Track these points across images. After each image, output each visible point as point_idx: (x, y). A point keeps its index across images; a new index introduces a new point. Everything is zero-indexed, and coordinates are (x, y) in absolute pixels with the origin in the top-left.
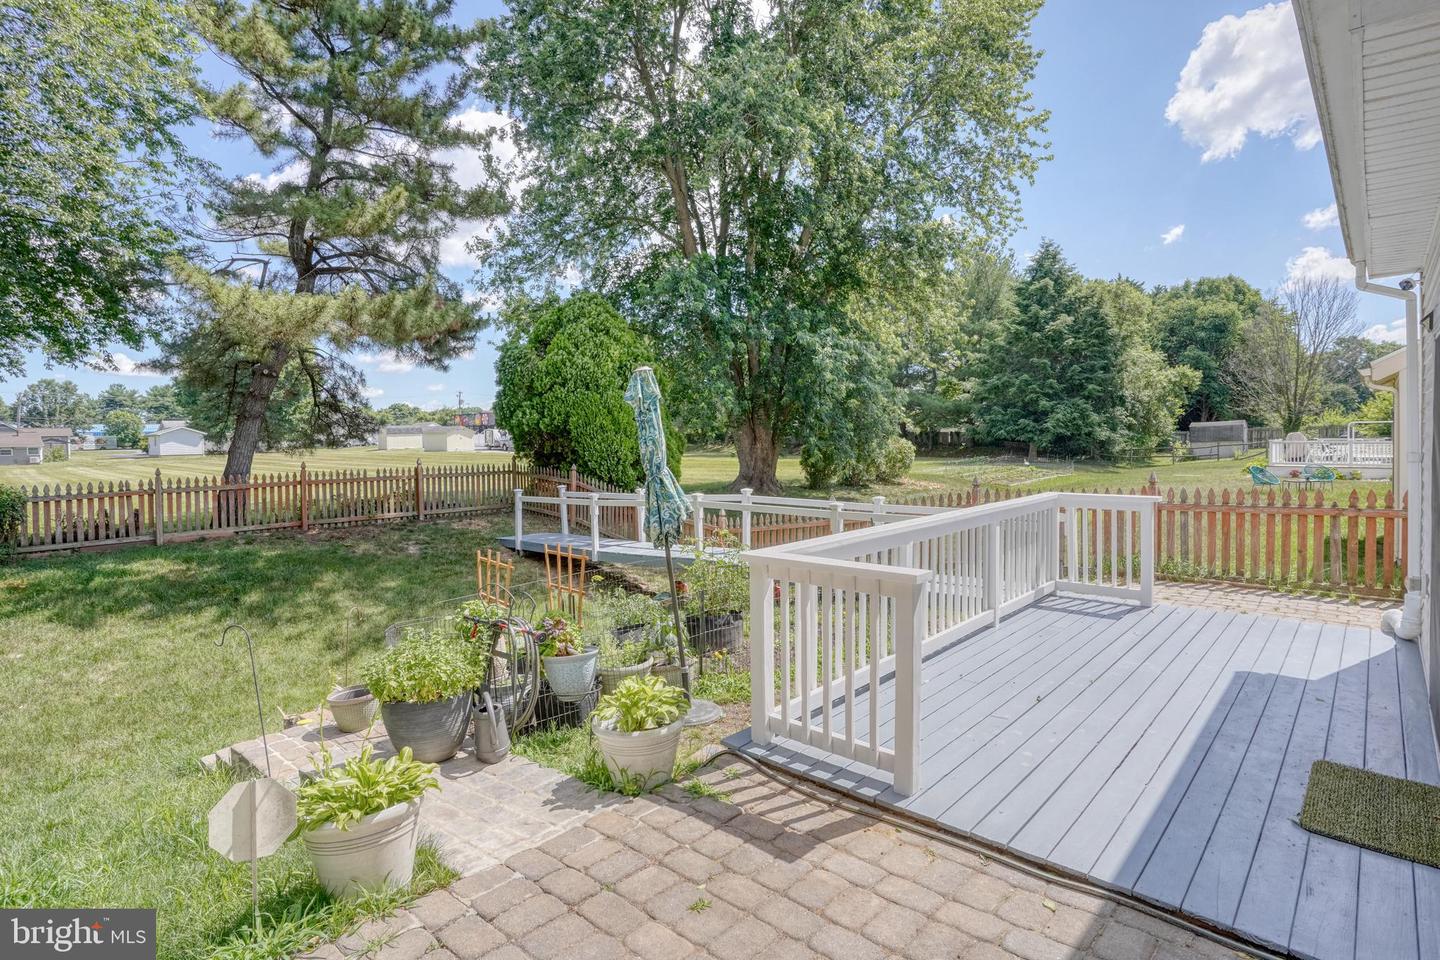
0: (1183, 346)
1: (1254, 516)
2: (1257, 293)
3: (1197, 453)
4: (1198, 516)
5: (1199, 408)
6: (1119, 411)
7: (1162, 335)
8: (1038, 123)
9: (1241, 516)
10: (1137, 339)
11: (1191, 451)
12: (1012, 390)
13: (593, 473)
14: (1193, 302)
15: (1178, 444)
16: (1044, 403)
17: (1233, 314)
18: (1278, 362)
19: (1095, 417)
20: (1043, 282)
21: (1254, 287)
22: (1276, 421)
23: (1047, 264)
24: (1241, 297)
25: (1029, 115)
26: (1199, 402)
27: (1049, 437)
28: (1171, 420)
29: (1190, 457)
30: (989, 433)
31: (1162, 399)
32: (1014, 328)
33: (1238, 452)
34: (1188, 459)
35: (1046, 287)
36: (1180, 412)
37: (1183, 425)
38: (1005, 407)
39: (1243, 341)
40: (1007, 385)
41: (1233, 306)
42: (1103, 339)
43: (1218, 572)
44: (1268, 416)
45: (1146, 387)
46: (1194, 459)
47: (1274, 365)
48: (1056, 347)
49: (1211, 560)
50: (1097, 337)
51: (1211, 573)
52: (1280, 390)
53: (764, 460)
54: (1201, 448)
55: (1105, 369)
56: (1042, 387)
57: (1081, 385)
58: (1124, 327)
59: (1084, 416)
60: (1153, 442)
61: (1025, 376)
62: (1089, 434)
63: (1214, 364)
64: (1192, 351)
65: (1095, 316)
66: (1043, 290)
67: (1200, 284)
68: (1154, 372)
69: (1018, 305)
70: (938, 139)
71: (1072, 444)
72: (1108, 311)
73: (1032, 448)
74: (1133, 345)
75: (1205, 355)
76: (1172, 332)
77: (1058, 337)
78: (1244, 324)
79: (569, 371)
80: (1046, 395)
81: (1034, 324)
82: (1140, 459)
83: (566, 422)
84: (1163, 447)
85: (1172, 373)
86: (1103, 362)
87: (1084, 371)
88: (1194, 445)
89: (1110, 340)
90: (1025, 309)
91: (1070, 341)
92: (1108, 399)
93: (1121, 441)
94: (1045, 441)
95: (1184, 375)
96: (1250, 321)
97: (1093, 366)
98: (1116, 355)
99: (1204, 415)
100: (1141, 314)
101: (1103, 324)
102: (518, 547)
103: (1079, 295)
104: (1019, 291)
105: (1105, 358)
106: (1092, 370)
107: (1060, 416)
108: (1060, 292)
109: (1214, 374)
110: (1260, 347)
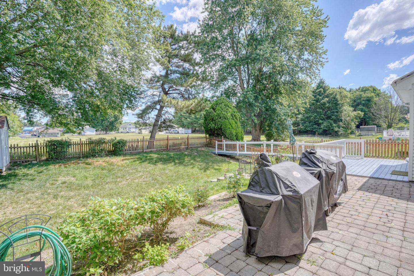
0: (358, 105)
1: (382, 144)
2: (380, 90)
3: (362, 134)
4: (370, 145)
5: (362, 123)
6: (341, 123)
7: (352, 102)
8: (325, 53)
9: (379, 145)
10: (345, 104)
11: (360, 134)
12: (312, 118)
13: (227, 138)
14: (361, 93)
15: (356, 132)
16: (320, 121)
17: (373, 96)
18: (386, 110)
19: (334, 125)
20: (320, 90)
21: (379, 88)
22: (385, 125)
23: (321, 85)
24: (375, 91)
25: (322, 51)
26: (362, 120)
27: (322, 130)
28: (355, 126)
29: (360, 135)
30: (305, 129)
31: (352, 120)
32: (312, 102)
33: (374, 134)
34: (359, 136)
35: (321, 91)
36: (357, 123)
37: (358, 127)
38: (310, 123)
39: (375, 104)
40: (310, 117)
41: (373, 94)
42: (337, 104)
43: (374, 155)
44: (382, 124)
45: (348, 117)
46: (361, 136)
47: (384, 110)
48: (324, 106)
49: (373, 153)
50: (335, 104)
51: (373, 156)
52: (386, 117)
53: (258, 136)
54: (363, 133)
55: (337, 112)
56: (320, 117)
57: (330, 116)
58: (342, 101)
59: (331, 125)
60: (350, 131)
61: (316, 114)
62: (332, 129)
63: (367, 110)
64: (360, 107)
65: (334, 98)
66: (320, 92)
67: (363, 88)
68: (350, 113)
69: (313, 96)
70: (299, 57)
71: (328, 132)
72: (338, 97)
73: (317, 133)
74: (345, 106)
75: (364, 108)
76: (355, 101)
77: (324, 104)
78: (376, 99)
79: (221, 115)
80: (321, 119)
81: (317, 101)
82: (346, 136)
83: (221, 127)
84: (352, 133)
85: (355, 113)
86: (336, 110)
87: (331, 113)
88: (361, 132)
89: (338, 104)
90: (315, 97)
91: (328, 105)
92: (338, 120)
93: (341, 131)
94: (321, 131)
95: (359, 114)
96: (378, 98)
97: (334, 112)
98: (340, 108)
99: (363, 124)
100: (347, 97)
101: (337, 100)
102: (216, 153)
103: (330, 93)
104: (313, 92)
105: (337, 109)
106: (333, 112)
107: (325, 125)
108: (325, 92)
109: (367, 113)
110: (380, 105)
